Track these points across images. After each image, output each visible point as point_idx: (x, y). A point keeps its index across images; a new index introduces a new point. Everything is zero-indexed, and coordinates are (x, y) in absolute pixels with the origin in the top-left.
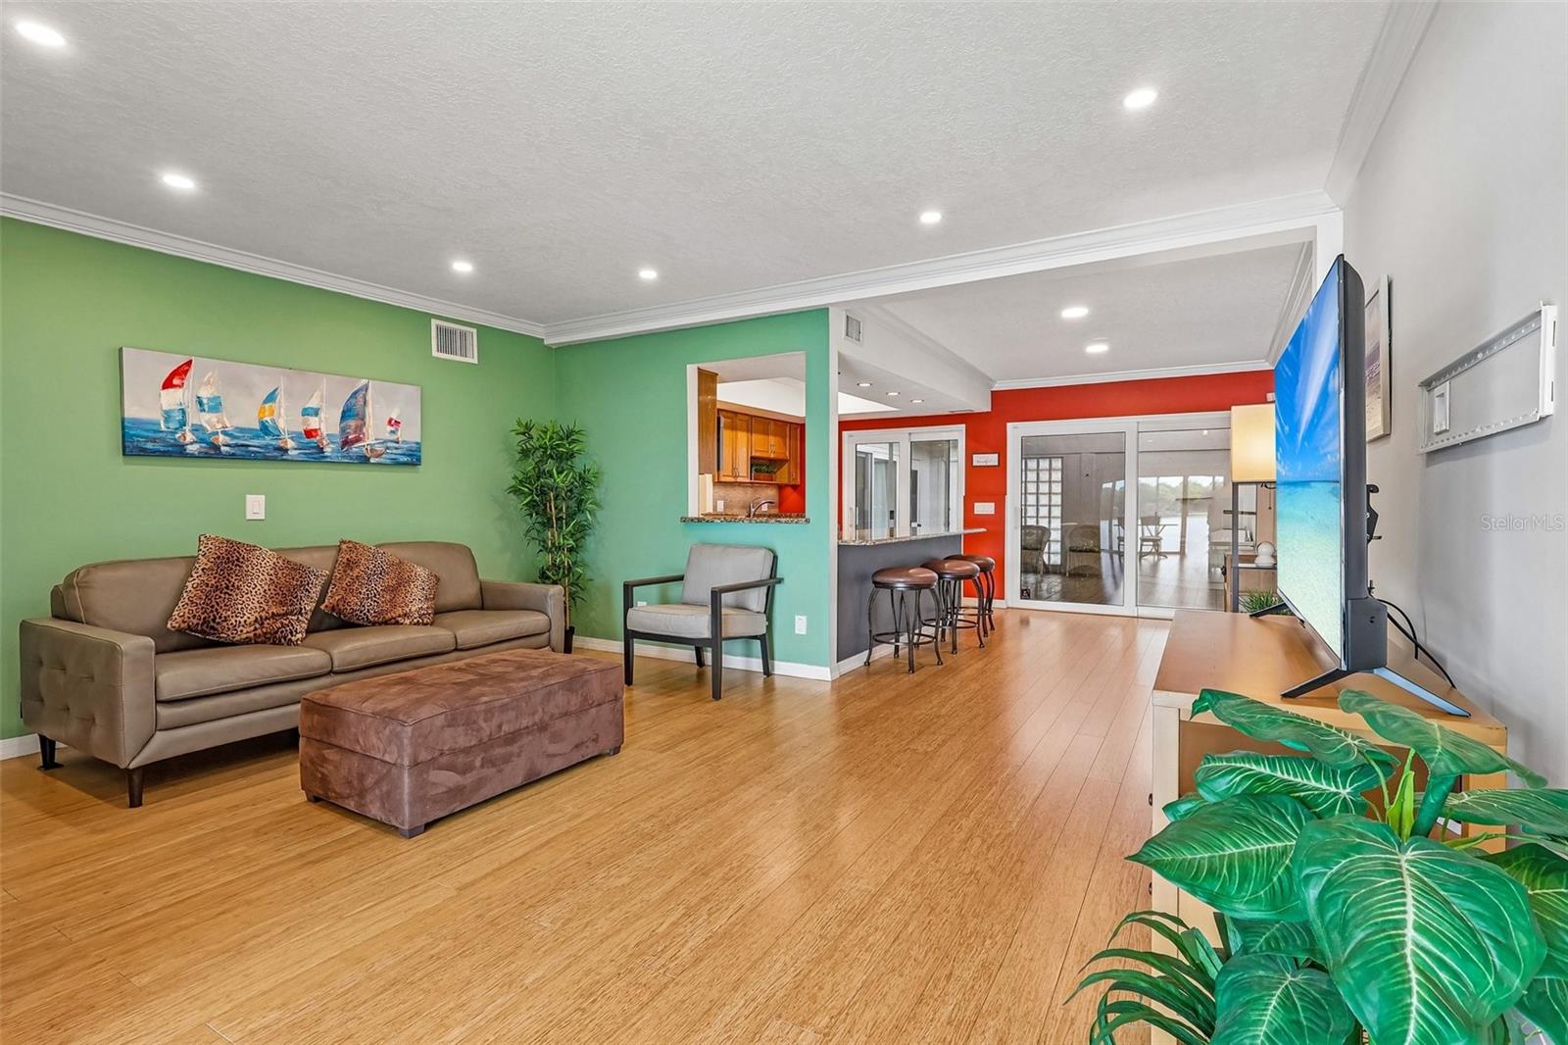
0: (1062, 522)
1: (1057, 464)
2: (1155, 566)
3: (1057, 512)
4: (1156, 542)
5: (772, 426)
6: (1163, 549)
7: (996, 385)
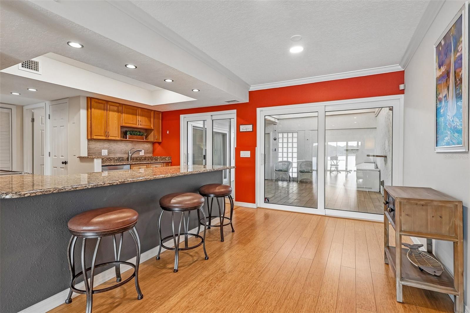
0: (297, 160)
1: (295, 135)
2: (336, 177)
3: (295, 155)
4: (337, 165)
5: (139, 111)
6: (339, 169)
7: (251, 88)
